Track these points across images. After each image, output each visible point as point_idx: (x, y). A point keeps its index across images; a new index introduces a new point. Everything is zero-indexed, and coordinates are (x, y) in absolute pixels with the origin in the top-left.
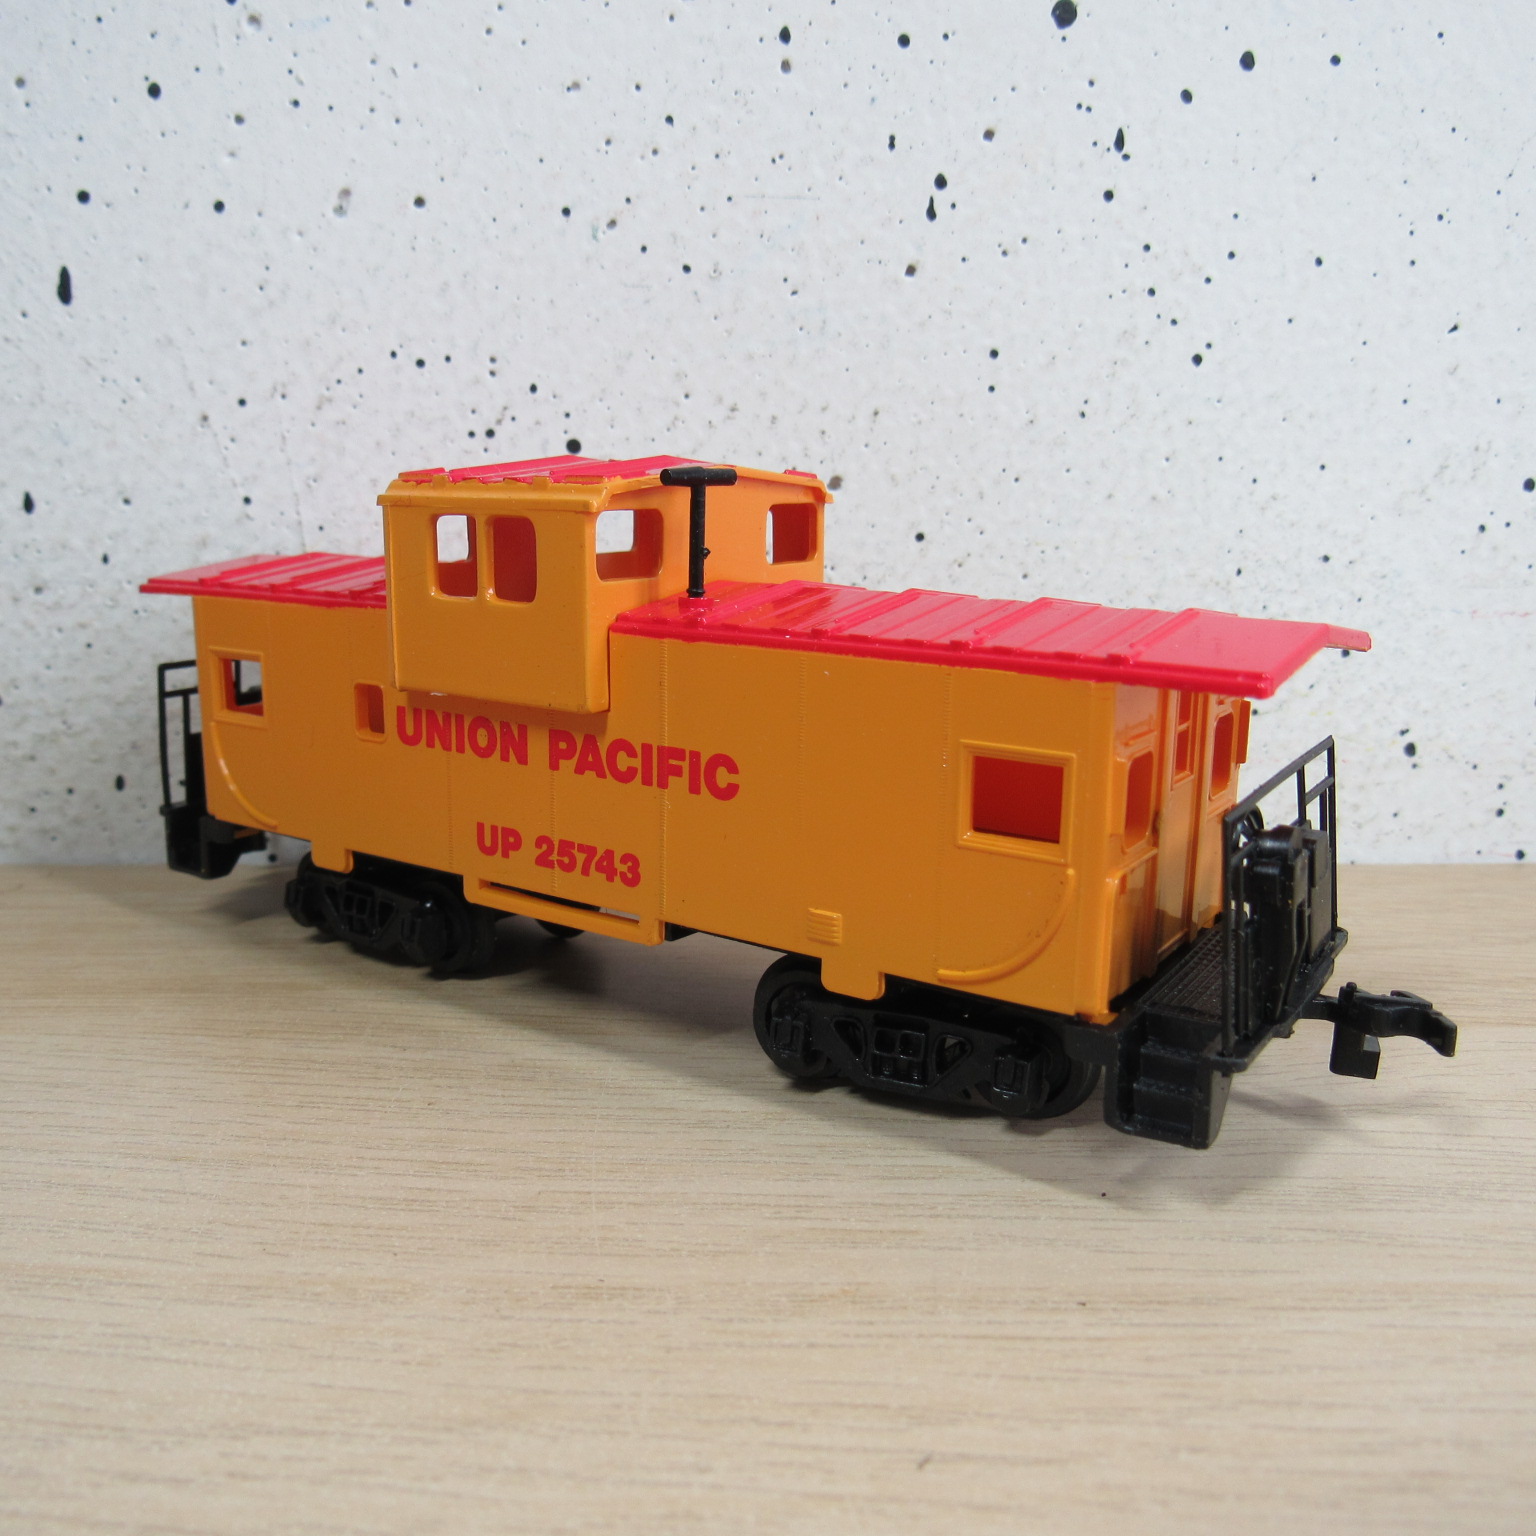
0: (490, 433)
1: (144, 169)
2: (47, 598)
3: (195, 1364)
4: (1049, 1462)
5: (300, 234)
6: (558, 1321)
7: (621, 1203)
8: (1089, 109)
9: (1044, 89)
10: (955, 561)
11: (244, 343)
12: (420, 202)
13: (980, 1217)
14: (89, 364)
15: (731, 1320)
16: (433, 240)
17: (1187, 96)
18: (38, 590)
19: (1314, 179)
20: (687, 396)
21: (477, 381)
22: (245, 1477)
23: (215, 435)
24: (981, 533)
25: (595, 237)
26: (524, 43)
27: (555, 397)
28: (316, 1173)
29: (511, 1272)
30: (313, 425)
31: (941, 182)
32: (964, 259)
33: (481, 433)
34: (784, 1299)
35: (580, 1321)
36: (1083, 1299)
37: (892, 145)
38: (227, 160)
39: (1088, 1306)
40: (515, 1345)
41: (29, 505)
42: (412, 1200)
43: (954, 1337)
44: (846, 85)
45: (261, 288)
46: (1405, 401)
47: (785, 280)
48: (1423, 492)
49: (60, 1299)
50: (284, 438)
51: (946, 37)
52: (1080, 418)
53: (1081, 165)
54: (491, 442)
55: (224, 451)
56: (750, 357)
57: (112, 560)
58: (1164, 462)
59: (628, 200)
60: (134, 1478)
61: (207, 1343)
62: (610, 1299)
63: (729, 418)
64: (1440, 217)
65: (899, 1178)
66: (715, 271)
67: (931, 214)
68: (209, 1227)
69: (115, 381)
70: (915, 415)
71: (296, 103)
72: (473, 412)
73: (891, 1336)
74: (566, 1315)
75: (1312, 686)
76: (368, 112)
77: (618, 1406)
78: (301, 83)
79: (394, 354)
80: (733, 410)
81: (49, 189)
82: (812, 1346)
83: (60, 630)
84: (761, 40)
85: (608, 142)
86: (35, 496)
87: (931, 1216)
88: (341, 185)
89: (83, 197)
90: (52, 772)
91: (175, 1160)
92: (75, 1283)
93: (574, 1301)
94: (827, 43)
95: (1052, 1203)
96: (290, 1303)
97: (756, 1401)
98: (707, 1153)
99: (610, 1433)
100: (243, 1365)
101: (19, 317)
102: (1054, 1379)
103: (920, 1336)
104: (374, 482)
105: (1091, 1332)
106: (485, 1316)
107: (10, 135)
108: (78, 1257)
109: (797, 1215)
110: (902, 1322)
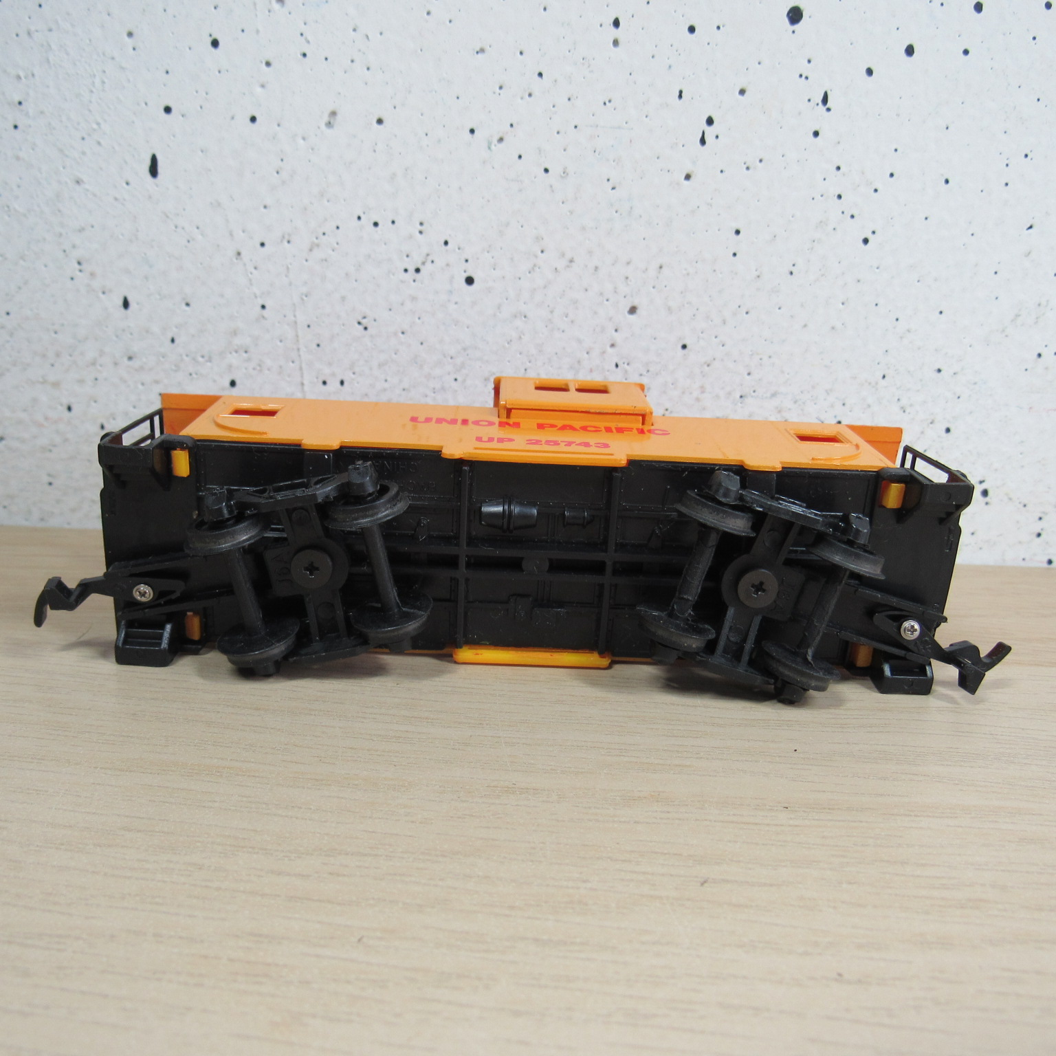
0: (418, 270)
1: (207, 94)
2: (136, 363)
3: (297, 818)
5: (304, 139)
6: (493, 804)
7: (519, 743)
8: (807, 78)
9: (779, 64)
10: (705, 363)
11: (265, 207)
12: (380, 121)
13: (725, 760)
14: (167, 217)
15: (590, 808)
16: (387, 146)
17: (870, 72)
18: (130, 358)
19: (947, 128)
20: (542, 252)
21: (411, 237)
22: (339, 875)
23: (245, 265)
24: (723, 345)
25: (489, 148)
26: (450, 21)
27: (459, 249)
28: (340, 720)
29: (463, 777)
30: (307, 260)
31: (710, 121)
32: (722, 171)
33: (412, 269)
34: (618, 798)
35: (506, 804)
36: (786, 805)
37: (680, 96)
38: (259, 90)
39: (789, 809)
40: (472, 816)
41: (126, 304)
42: (399, 737)
43: (715, 821)
44: (653, 57)
45: (278, 173)
46: (996, 273)
47: (608, 180)
48: (1003, 331)
49: (212, 782)
50: (288, 268)
51: (718, 28)
52: (789, 275)
53: (800, 113)
54: (418, 276)
55: (250, 275)
56: (584, 228)
57: (177, 341)
58: (841, 305)
59: (512, 125)
60: (279, 874)
61: (301, 808)
62: (520, 794)
63: (568, 266)
64: (1026, 156)
65: (677, 737)
66: (564, 173)
67: (703, 141)
68: (286, 747)
69: (183, 228)
70: (686, 269)
71: (304, 55)
72: (407, 256)
73: (680, 819)
74: (497, 802)
75: (925, 450)
76: (349, 62)
77: (534, 848)
78: (308, 42)
79: (359, 218)
80: (571, 261)
81: (146, 104)
82: (636, 822)
83: (143, 384)
84: (601, 25)
85: (501, 88)
86: (130, 299)
87: (697, 758)
88: (331, 108)
89: (168, 110)
91: (257, 709)
92: (218, 774)
93: (500, 794)
94: (642, 29)
95: (766, 754)
96: (342, 788)
97: (609, 849)
98: (564, 718)
99: (532, 861)
100: (323, 820)
101: (125, 185)
102: (772, 845)
103: (696, 820)
104: (343, 299)
105: (792, 822)
106: (452, 800)
107: (122, 68)
108: (216, 760)
109: (621, 754)
110: (686, 812)
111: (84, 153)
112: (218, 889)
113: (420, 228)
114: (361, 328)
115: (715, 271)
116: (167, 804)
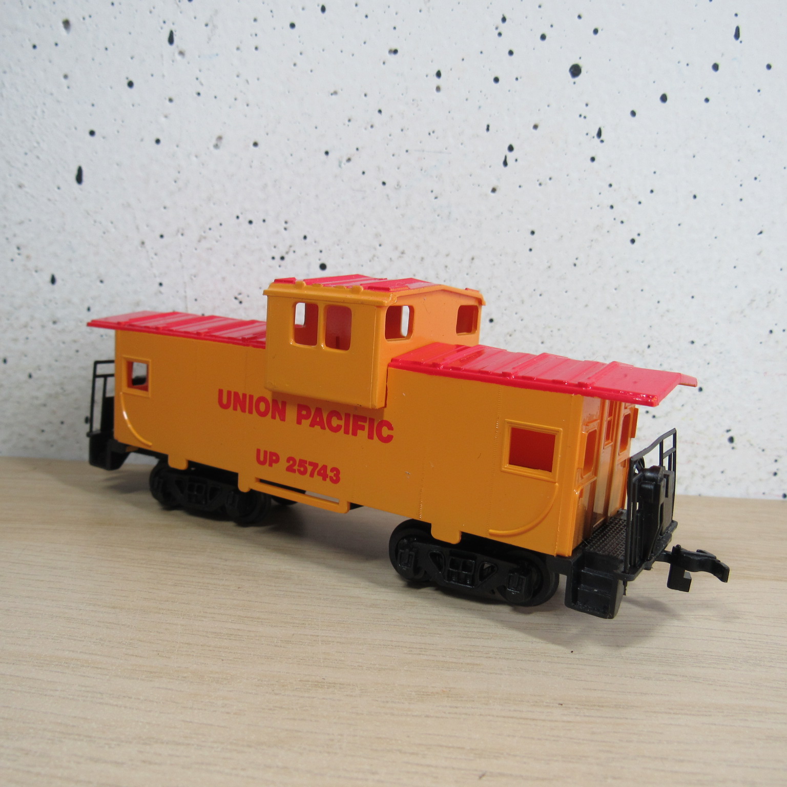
0: (282, 258)
1: (123, 122)
2: (59, 327)
3: (125, 707)
4: (543, 779)
5: (196, 156)
6: (303, 697)
7: (333, 642)
8: (585, 117)
9: (564, 107)
10: (508, 333)
11: (165, 208)
12: (255, 144)
13: (511, 659)
14: (88, 214)
15: (387, 702)
16: (261, 163)
17: (633, 114)
18: (55, 322)
19: (694, 157)
20: (380, 245)
21: (278, 232)
22: (150, 763)
23: (147, 252)
24: (522, 320)
25: (340, 166)
26: (311, 71)
27: (315, 242)
28: (183, 618)
29: (280, 672)
30: (196, 249)
31: (511, 148)
32: (520, 186)
33: (278, 257)
34: (413, 693)
35: (314, 698)
36: (561, 702)
37: (488, 129)
38: (163, 119)
39: (564, 705)
40: (281, 708)
41: (53, 280)
42: (231, 634)
43: (497, 716)
44: (467, 100)
45: (175, 182)
46: (735, 267)
47: (432, 191)
48: (742, 312)
49: (58, 672)
50: (181, 255)
51: (517, 79)
52: (573, 266)
53: (580, 144)
54: (283, 263)
55: (151, 260)
56: (412, 228)
57: (92, 310)
58: (614, 290)
59: (357, 149)
60: (97, 761)
61: (131, 698)
62: (328, 688)
63: (400, 257)
64: (756, 179)
65: (470, 638)
66: (398, 185)
67: (505, 163)
68: (131, 641)
69: (101, 223)
70: (492, 261)
72: (275, 247)
73: (466, 714)
74: (306, 695)
75: (683, 405)
76: (233, 100)
77: (332, 740)
78: (202, 84)
79: (238, 217)
80: (403, 253)
81: (76, 128)
82: (427, 716)
83: (64, 343)
84: (427, 76)
85: (349, 121)
86: (57, 277)
87: (486, 657)
88: (218, 134)
89: (92, 133)
90: (54, 412)
91: (114, 608)
92: (66, 665)
93: (310, 688)
94: (459, 79)
95: (546, 654)
96: (171, 681)
97: (400, 742)
98: (376, 620)
99: (329, 753)
100: (149, 709)
101: (56, 189)
102: (546, 740)
103: (481, 715)
104: (224, 279)
105: (565, 718)
106: (267, 693)
107: (58, 102)
108: (67, 652)
109: (420, 653)
110: (472, 708)
111: (26, 165)
112: (38, 774)
113: (285, 225)
114: (237, 302)
115: (515, 262)
116: (14, 692)
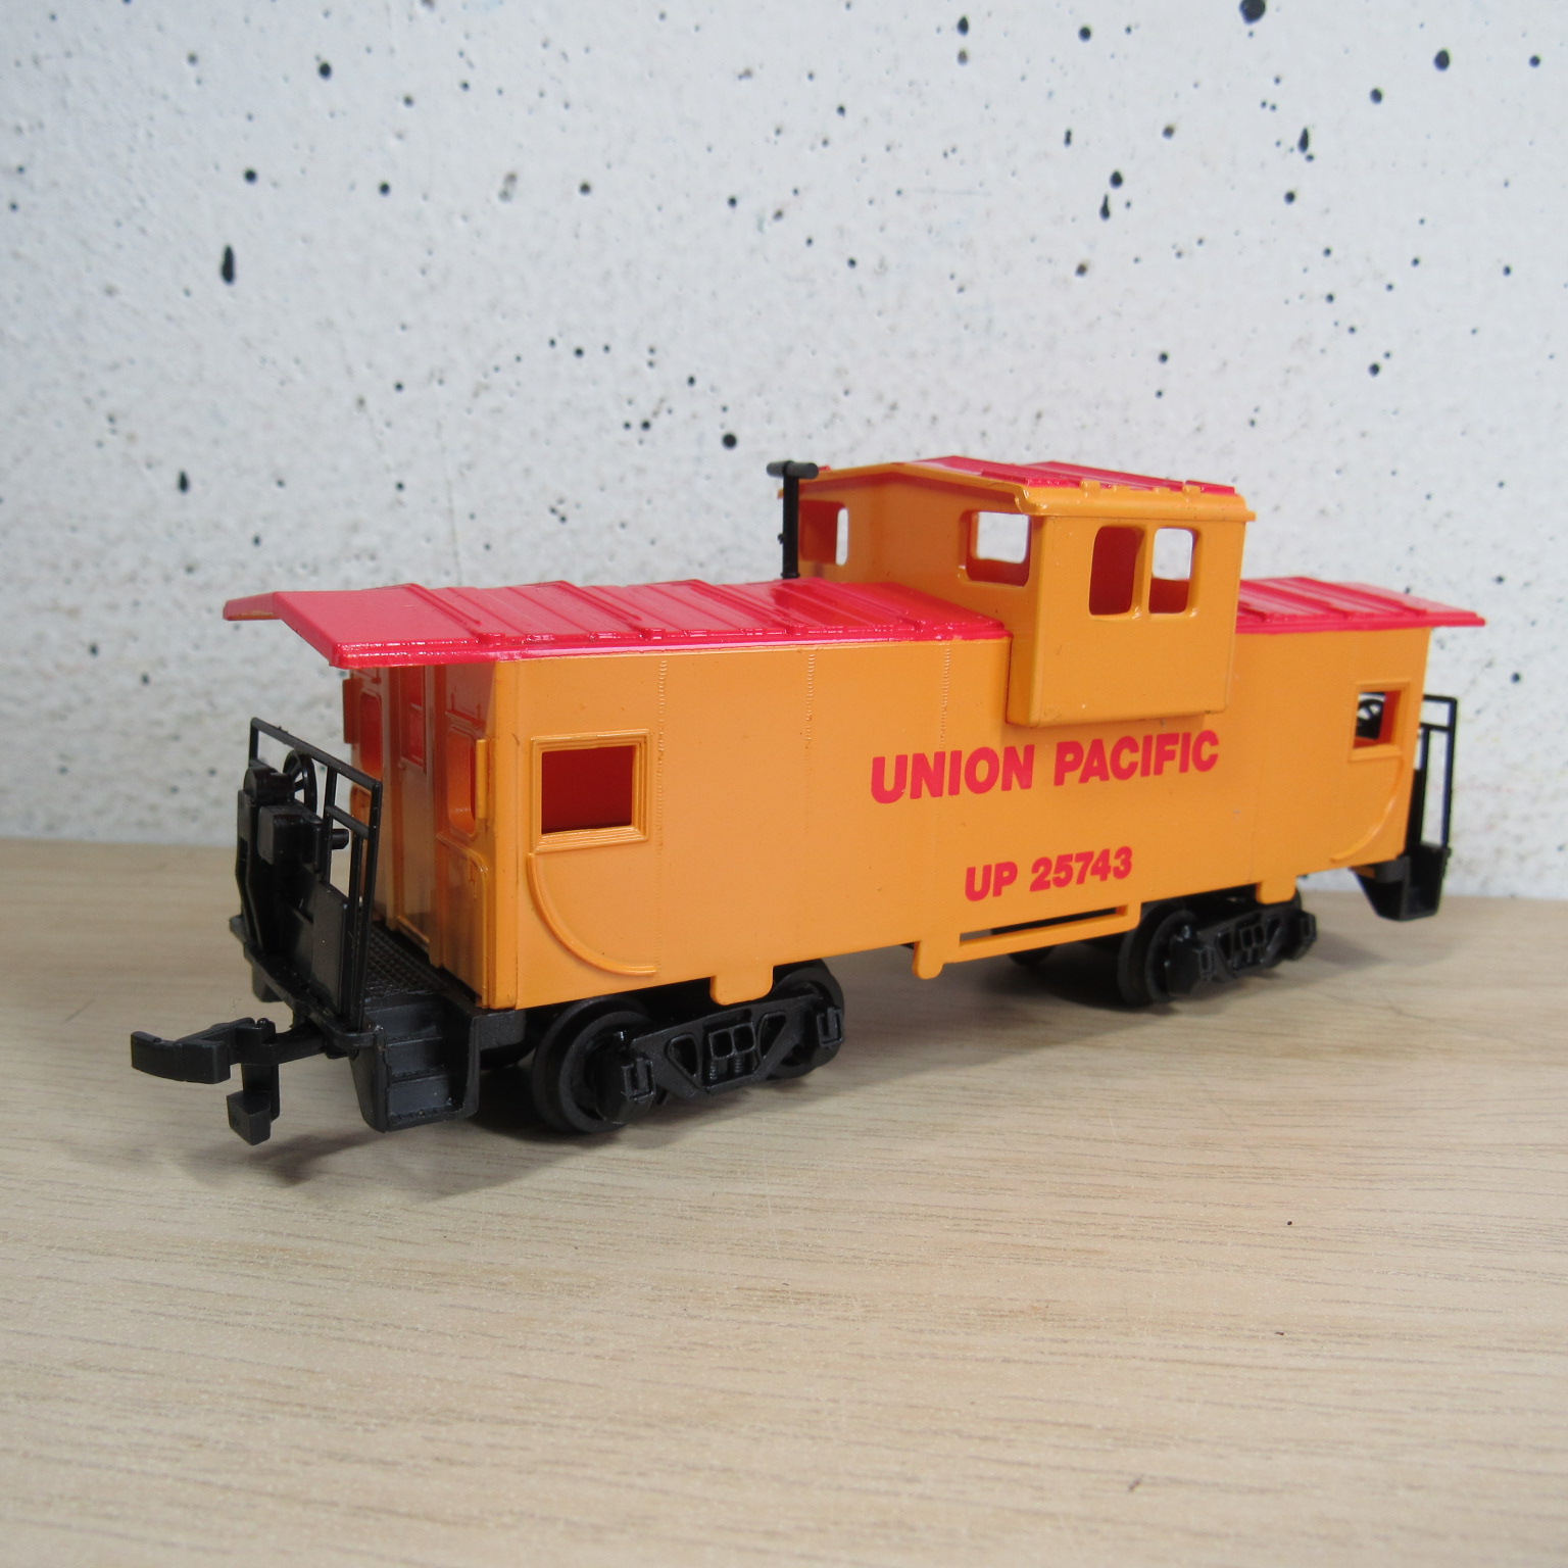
0: (646, 425)
1: (312, 150)
2: (198, 578)
3: (389, 1347)
4: (1263, 1491)
5: (465, 218)
6: (747, 1322)
7: (797, 1208)
9: (1228, 86)
11: (404, 327)
12: (585, 189)
13: (1165, 1240)
14: (249, 345)
15: (921, 1331)
16: (597, 227)
17: (1377, 96)
18: (190, 570)
19: (1506, 184)
20: (847, 393)
21: (635, 372)
22: (451, 1463)
23: (371, 420)
25: (760, 228)
26: (697, 29)
27: (712, 390)
28: (488, 1163)
29: (694, 1271)
30: (469, 412)
31: (1117, 180)
32: (1137, 260)
33: (636, 424)
34: (972, 1312)
35: (770, 1324)
36: (1281, 1330)
37: (1068, 141)
38: (393, 142)
39: (1286, 1334)
40: (706, 1345)
41: (184, 484)
42: (587, 1195)
43: (1151, 1359)
44: (1023, 78)
45: (423, 272)
47: (952, 277)
49: (248, 1276)
50: (439, 425)
51: (1129, 30)
52: (1249, 427)
53: (1263, 165)
54: (647, 435)
55: (379, 436)
56: (913, 355)
57: (264, 542)
58: (1334, 474)
59: (796, 192)
60: (343, 1459)
62: (796, 1304)
63: (888, 416)
65: (1076, 1196)
66: (881, 266)
67: (1105, 212)
68: (387, 1211)
69: (274, 363)
70: (1079, 419)
71: (465, 86)
72: (630, 402)
73: (1086, 1355)
74: (754, 1318)
75: (1478, 712)
76: (537, 96)
77: (817, 1412)
78: (471, 65)
79: (553, 343)
80: (894, 407)
81: (217, 168)
82: (1006, 1361)
83: (210, 610)
84: (939, 30)
85: (778, 132)
86: (190, 476)
87: (1114, 1237)
88: (507, 168)
89: (251, 176)
90: (194, 752)
92: (262, 1261)
93: (760, 1303)
94: (1005, 35)
95: (1237, 1229)
96: (477, 1291)
97: (956, 1414)
98: (879, 1162)
99: (812, 1438)
100: (437, 1351)
101: (182, 296)
102: (1260, 1407)
103: (1116, 1357)
104: (527, 471)
105: (1293, 1362)
106: (673, 1314)
107: (180, 112)
108: (262, 1236)
109: (977, 1228)
110: (1097, 1342)
111: (119, 246)
112: (227, 1488)
113: (649, 357)
114: (555, 518)
115: (1126, 421)
116: (163, 1318)
